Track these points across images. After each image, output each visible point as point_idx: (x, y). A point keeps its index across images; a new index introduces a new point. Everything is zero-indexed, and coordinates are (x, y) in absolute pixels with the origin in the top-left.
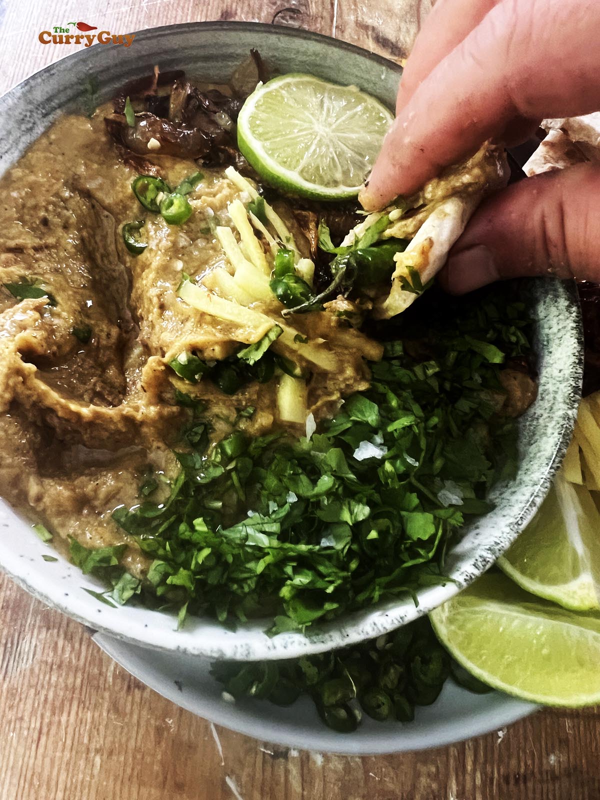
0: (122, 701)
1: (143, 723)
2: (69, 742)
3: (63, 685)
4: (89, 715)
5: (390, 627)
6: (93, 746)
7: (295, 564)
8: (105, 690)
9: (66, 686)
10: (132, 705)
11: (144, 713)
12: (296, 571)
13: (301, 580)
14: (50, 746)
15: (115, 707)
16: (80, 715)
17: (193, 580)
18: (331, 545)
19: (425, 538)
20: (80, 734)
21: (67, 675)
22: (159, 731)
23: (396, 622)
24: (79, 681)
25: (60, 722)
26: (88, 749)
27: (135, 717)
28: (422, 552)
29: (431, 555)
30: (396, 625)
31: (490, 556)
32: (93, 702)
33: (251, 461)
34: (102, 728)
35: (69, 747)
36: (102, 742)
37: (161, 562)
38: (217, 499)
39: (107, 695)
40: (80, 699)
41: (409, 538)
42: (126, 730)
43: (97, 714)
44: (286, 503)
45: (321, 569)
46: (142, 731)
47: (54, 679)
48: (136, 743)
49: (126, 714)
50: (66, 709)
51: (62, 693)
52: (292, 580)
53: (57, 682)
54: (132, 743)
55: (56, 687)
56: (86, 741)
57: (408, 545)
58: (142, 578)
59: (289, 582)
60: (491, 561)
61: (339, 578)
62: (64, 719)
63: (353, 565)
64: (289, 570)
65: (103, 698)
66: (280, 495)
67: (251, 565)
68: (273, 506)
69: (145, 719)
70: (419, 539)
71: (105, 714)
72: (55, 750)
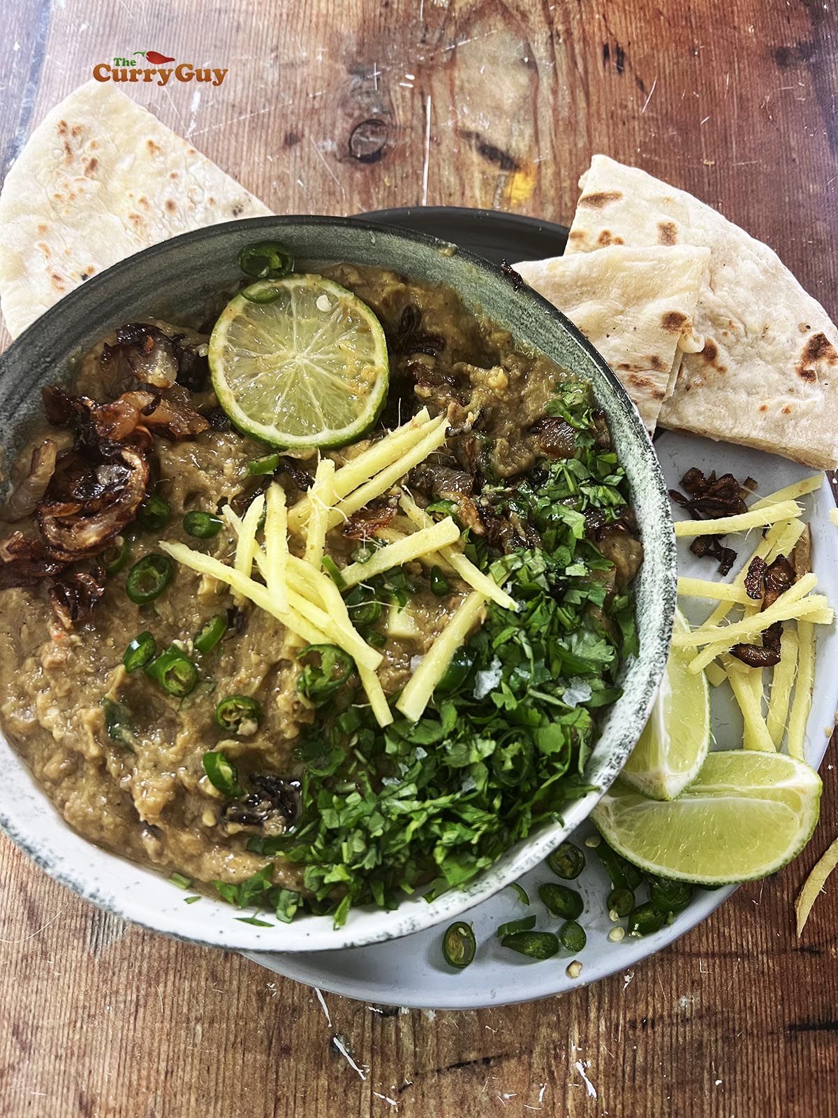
0: (220, 968)
1: (243, 990)
2: (168, 1012)
3: (157, 955)
4: (187, 984)
5: (543, 855)
6: (193, 1015)
7: (439, 821)
8: (201, 957)
9: (160, 956)
10: (231, 972)
11: (245, 978)
12: (442, 827)
13: (449, 836)
14: (148, 1018)
15: (214, 976)
16: (177, 984)
17: (349, 872)
18: (472, 787)
19: (558, 750)
20: (178, 1004)
21: (161, 944)
22: (261, 996)
23: (546, 848)
24: (173, 950)
25: (156, 993)
26: (188, 1019)
27: (235, 983)
28: (558, 765)
29: (567, 767)
30: (548, 851)
31: (622, 751)
32: (190, 971)
33: (372, 733)
34: (201, 997)
35: (169, 1018)
36: (202, 1011)
37: (314, 867)
38: (349, 781)
39: (204, 963)
40: (176, 968)
41: (544, 755)
42: (226, 997)
43: (194, 984)
44: (416, 760)
45: (467, 817)
46: (243, 997)
47: (147, 950)
48: (238, 1009)
49: (225, 981)
50: (162, 979)
51: (156, 964)
52: (441, 839)
53: (150, 952)
54: (233, 1010)
55: (150, 958)
56: (185, 1010)
57: (545, 763)
58: (299, 889)
59: (439, 842)
60: (625, 756)
61: (484, 823)
62: (161, 989)
63: (497, 803)
64: (435, 829)
65: (200, 966)
66: (409, 755)
67: (400, 837)
68: (404, 768)
69: (245, 985)
70: (553, 753)
71: (203, 983)
72: (155, 1020)
